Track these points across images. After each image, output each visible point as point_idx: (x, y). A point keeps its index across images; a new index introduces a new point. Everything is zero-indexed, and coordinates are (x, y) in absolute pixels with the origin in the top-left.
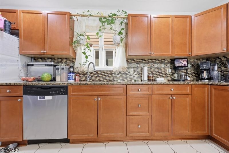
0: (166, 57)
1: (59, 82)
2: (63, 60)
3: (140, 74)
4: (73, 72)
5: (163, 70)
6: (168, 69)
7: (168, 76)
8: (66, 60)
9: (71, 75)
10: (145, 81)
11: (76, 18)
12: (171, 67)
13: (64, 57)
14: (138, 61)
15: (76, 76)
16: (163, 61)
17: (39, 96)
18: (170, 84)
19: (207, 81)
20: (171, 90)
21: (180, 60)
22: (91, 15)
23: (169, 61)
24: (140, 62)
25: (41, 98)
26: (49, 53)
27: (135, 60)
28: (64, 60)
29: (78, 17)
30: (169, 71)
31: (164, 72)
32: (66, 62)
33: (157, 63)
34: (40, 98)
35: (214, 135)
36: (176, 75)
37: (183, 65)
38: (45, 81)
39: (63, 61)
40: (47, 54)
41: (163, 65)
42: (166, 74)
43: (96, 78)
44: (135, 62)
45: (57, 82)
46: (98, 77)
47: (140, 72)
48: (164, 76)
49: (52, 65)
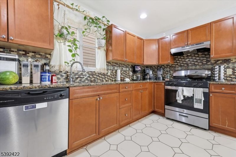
0: (129, 63)
1: (28, 85)
2: (29, 53)
3: (115, 76)
4: (49, 71)
5: (128, 73)
6: (130, 72)
7: (130, 77)
8: (33, 54)
9: (46, 75)
10: (118, 81)
11: (58, 5)
12: (132, 70)
13: (31, 49)
14: (113, 64)
15: (53, 77)
16: (128, 66)
17: (24, 106)
18: (141, 83)
19: (148, 81)
20: (141, 86)
21: (137, 66)
22: (78, 10)
23: (131, 66)
24: (114, 65)
25: (29, 107)
26: (16, 41)
27: (111, 63)
28: (31, 54)
29: (60, 5)
30: (131, 73)
31: (128, 74)
32: (33, 57)
33: (125, 67)
34: (27, 108)
35: (156, 109)
36: (135, 77)
37: (139, 70)
38: (8, 85)
39: (28, 55)
40: (14, 42)
41: (128, 69)
42: (129, 76)
43: (78, 79)
44: (111, 65)
45: (23, 85)
46: (79, 78)
47: (115, 74)
48: (128, 77)
49: (16, 59)
